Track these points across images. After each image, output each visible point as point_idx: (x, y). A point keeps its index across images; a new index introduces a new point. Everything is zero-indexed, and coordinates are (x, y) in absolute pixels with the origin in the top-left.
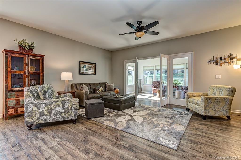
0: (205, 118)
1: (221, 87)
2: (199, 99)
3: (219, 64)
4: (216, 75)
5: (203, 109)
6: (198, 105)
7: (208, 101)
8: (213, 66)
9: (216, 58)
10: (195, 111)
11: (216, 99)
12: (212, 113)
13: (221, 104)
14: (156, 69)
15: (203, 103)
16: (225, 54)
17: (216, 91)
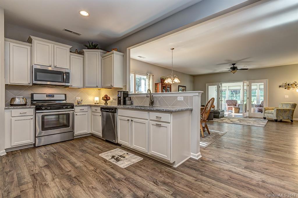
0: (276, 121)
1: (288, 103)
2: (274, 111)
3: (287, 88)
4: (285, 96)
5: (276, 115)
6: (273, 114)
7: (278, 111)
8: (282, 89)
9: (285, 84)
10: (270, 117)
11: (284, 110)
12: (281, 118)
13: (287, 113)
14: (229, 90)
15: (276, 112)
16: (292, 82)
17: (284, 106)
